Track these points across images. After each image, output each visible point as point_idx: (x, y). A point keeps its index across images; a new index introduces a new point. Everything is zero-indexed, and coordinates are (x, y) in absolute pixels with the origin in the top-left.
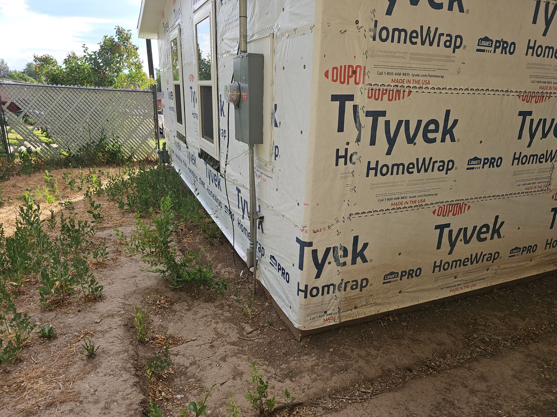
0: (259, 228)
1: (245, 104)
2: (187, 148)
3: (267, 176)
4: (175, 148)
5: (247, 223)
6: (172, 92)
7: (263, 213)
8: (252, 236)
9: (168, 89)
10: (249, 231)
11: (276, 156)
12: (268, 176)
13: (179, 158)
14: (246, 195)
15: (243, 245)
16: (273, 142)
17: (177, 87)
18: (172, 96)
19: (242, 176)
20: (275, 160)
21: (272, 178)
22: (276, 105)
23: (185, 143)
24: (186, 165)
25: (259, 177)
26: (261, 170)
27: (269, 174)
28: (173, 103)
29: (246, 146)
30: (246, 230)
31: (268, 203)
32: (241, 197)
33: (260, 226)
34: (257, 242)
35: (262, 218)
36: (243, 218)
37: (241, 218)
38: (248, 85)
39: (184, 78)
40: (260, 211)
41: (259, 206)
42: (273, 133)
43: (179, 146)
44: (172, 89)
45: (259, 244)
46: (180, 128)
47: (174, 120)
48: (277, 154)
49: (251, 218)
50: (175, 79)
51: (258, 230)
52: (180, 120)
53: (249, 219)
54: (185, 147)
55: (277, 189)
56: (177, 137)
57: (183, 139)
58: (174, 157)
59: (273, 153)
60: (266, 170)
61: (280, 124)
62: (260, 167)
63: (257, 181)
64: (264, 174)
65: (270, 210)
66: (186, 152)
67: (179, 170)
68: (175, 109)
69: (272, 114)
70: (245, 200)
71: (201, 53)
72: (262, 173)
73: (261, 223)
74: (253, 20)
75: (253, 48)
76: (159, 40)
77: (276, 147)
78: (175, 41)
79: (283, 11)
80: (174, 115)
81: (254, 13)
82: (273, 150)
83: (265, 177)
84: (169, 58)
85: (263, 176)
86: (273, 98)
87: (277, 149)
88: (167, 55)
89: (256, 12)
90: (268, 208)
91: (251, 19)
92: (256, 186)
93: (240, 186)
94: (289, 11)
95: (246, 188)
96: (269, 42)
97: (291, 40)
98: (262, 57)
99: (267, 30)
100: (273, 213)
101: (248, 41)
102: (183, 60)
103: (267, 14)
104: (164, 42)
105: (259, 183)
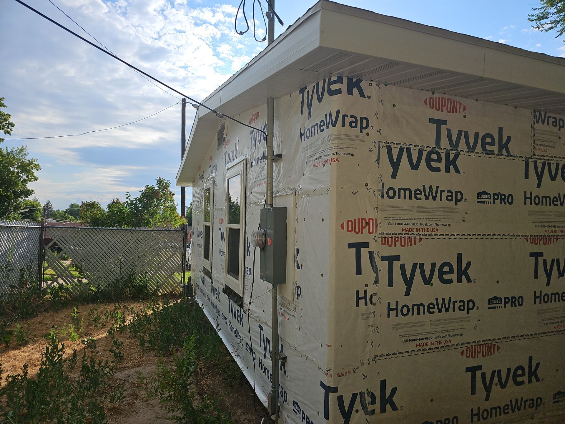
0: (281, 369)
1: (270, 248)
2: (212, 283)
3: (289, 314)
4: (199, 283)
5: (269, 363)
6: (201, 231)
7: (287, 353)
8: (274, 378)
9: (198, 228)
10: (271, 372)
11: (299, 295)
12: (291, 315)
13: (203, 292)
14: (268, 333)
15: (264, 388)
16: (296, 283)
17: (207, 228)
18: (202, 234)
19: (265, 313)
20: (298, 299)
21: (294, 317)
22: (298, 250)
23: (211, 278)
24: (209, 299)
25: (282, 315)
26: (284, 308)
27: (292, 313)
28: (202, 241)
29: (270, 286)
30: (268, 371)
31: (290, 342)
32: (264, 335)
33: (283, 367)
34: (280, 385)
35: (285, 358)
36: (265, 358)
37: (262, 358)
38: (272, 231)
39: (214, 220)
40: (282, 351)
41: (282, 345)
42: (295, 274)
43: (204, 281)
44: (202, 229)
45: (282, 388)
46: (207, 264)
47: (202, 256)
48: (299, 293)
49: (274, 358)
50: (206, 220)
51: (280, 371)
52: (207, 256)
53: (270, 358)
54: (209, 282)
55: (300, 328)
56: (203, 272)
57: (208, 274)
58: (198, 291)
59: (295, 292)
60: (288, 308)
61: (302, 266)
62: (283, 305)
63: (280, 319)
64: (287, 313)
65: (293, 350)
66: (210, 286)
67: (203, 304)
68: (203, 247)
69: (295, 257)
70: (267, 338)
71: (231, 197)
72: (285, 311)
73: (283, 364)
74: (278, 180)
75: (278, 203)
76: (195, 187)
77: (299, 287)
78: (209, 190)
79: (304, 176)
80: (202, 251)
81: (279, 175)
82: (295, 290)
83: (288, 316)
84: (202, 203)
85: (286, 314)
86: (295, 244)
87: (299, 288)
88: (200, 200)
89: (281, 175)
90: (290, 347)
91: (276, 179)
92: (278, 324)
93: (263, 323)
94: (309, 176)
95: (268, 326)
96: (291, 198)
97: (310, 198)
98: (285, 209)
99: (290, 189)
100: (296, 353)
101: (274, 196)
102: (215, 205)
103: (290, 177)
104: (198, 189)
105: (282, 322)
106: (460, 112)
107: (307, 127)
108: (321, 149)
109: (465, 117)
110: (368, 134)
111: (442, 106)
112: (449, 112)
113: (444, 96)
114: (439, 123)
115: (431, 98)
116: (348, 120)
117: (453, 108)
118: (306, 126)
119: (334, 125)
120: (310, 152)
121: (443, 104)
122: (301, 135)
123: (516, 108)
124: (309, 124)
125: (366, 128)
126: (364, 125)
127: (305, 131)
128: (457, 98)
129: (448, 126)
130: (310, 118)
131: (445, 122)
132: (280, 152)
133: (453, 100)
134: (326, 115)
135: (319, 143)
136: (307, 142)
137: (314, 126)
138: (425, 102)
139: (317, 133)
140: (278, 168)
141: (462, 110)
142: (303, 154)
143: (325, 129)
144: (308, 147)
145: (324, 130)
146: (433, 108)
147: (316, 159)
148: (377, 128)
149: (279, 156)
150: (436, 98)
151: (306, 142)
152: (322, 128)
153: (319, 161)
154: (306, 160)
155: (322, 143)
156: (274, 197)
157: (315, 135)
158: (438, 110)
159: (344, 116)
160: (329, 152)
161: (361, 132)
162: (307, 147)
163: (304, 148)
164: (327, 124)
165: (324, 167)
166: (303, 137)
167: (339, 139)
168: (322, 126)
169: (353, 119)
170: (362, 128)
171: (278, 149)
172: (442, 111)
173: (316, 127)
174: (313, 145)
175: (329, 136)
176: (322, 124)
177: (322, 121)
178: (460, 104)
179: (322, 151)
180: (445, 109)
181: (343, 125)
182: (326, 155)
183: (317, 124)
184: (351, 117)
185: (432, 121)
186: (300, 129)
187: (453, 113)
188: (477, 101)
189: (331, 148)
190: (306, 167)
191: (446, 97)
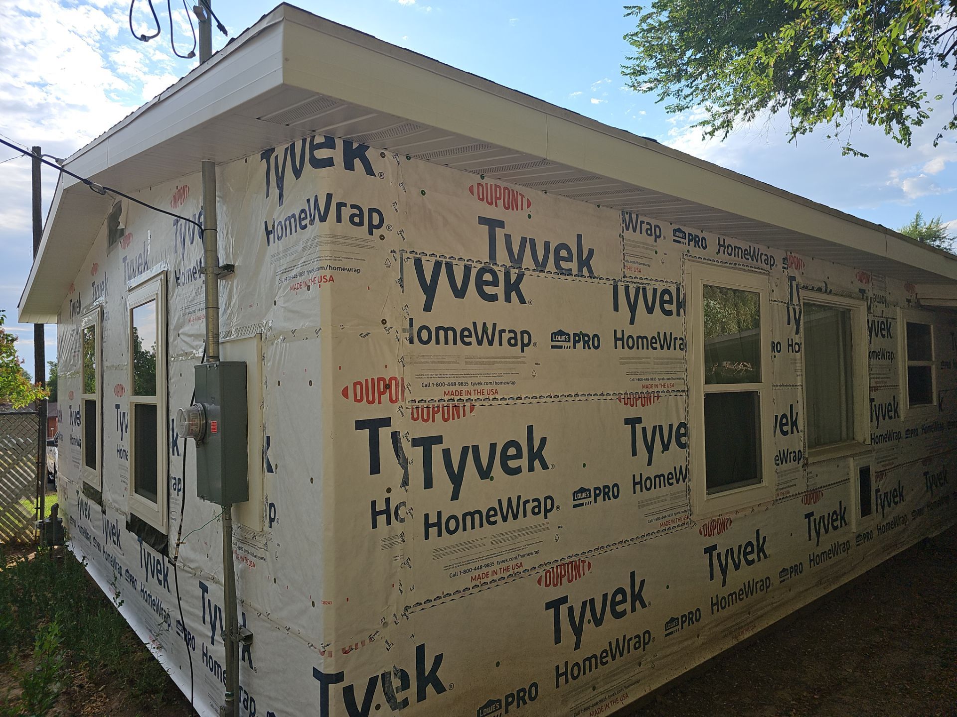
0: (244, 659)
1: (215, 439)
2: (104, 512)
3: (255, 557)
4: (76, 514)
5: (219, 651)
6: (78, 413)
7: (253, 627)
8: (231, 678)
9: (70, 406)
10: (224, 667)
11: (272, 520)
12: (259, 558)
13: (84, 532)
14: (217, 594)
15: (213, 699)
16: (266, 498)
17: (90, 406)
18: (79, 418)
19: (211, 559)
20: (271, 527)
21: (265, 560)
22: (268, 438)
23: (100, 503)
24: (98, 545)
25: (242, 559)
26: (246, 547)
27: (260, 553)
28: (79, 431)
29: (219, 509)
30: (219, 666)
31: (258, 607)
32: (209, 601)
33: (247, 653)
34: (241, 689)
35: (249, 638)
36: (213, 643)
37: (208, 643)
38: (219, 407)
39: (105, 389)
40: (244, 625)
41: (244, 614)
42: (265, 482)
43: (86, 509)
44: (80, 407)
45: (245, 692)
46: (92, 477)
47: (81, 462)
48: (273, 517)
49: (229, 640)
50: (88, 388)
51: (241, 663)
52: (91, 461)
53: (223, 642)
54: (98, 512)
55: (275, 579)
56: (83, 492)
57: (96, 496)
58: (74, 532)
59: (266, 515)
60: (254, 546)
61: (276, 468)
62: (244, 541)
63: (238, 566)
64: (251, 554)
65: (264, 621)
66: (100, 520)
67: (84, 557)
68: (83, 443)
69: (263, 452)
70: (216, 606)
71: (141, 342)
72: (247, 552)
73: (247, 649)
74: (229, 312)
75: (228, 354)
76: (61, 325)
77: (272, 505)
78: (92, 329)
79: (275, 305)
80: (80, 452)
81: (230, 302)
82: (266, 512)
83: (253, 559)
84: (78, 355)
85: (250, 557)
86: (264, 428)
87: (272, 508)
88: (73, 351)
89: (232, 303)
90: (259, 616)
91: (225, 311)
92: (236, 577)
93: (207, 579)
94: (283, 305)
95: (217, 582)
96: (254, 344)
97: (288, 345)
98: (243, 366)
99: (252, 328)
100: (270, 626)
101: (221, 341)
102: (104, 360)
103: (251, 306)
104: (70, 328)
105: (243, 572)
106: (522, 209)
107: (277, 219)
108: (303, 260)
109: (529, 216)
110: (382, 237)
111: (497, 198)
112: (507, 208)
113: (499, 183)
114: (493, 224)
115: (479, 185)
116: (346, 212)
117: (512, 203)
118: (275, 217)
119: (323, 219)
120: (284, 264)
121: (498, 196)
122: (268, 233)
123: (599, 206)
124: (280, 215)
125: (379, 226)
126: (376, 221)
127: (274, 225)
128: (517, 188)
129: (507, 230)
130: (281, 204)
131: (501, 224)
132: (231, 261)
133: (513, 190)
134: (308, 201)
135: (299, 248)
136: (278, 247)
137: (289, 218)
138: (471, 190)
139: (296, 232)
140: (228, 291)
141: (525, 205)
142: (273, 266)
143: (308, 225)
144: (281, 255)
145: (306, 226)
146: (482, 200)
147: (295, 277)
148: (396, 230)
149: (230, 268)
150: (487, 184)
151: (276, 246)
152: (303, 223)
153: (299, 279)
154: (278, 278)
155: (304, 249)
156: (223, 343)
157: (291, 234)
158: (491, 204)
159: (340, 205)
160: (316, 265)
161: (371, 233)
162: (278, 254)
163: (273, 256)
164: (310, 217)
165: (309, 290)
166: (271, 236)
167: (334, 243)
168: (304, 219)
169: (356, 212)
170: (371, 227)
171: (228, 256)
172: (496, 206)
173: (293, 220)
174: (289, 252)
175: (315, 238)
176: (303, 215)
177: (303, 211)
178: (523, 196)
179: (305, 262)
180: (500, 202)
181: (339, 220)
182: (313, 270)
183: (294, 216)
184: (353, 207)
185: (483, 220)
186: (266, 223)
187: (513, 209)
188: (546, 193)
189: (319, 259)
190: (279, 289)
191: (503, 184)
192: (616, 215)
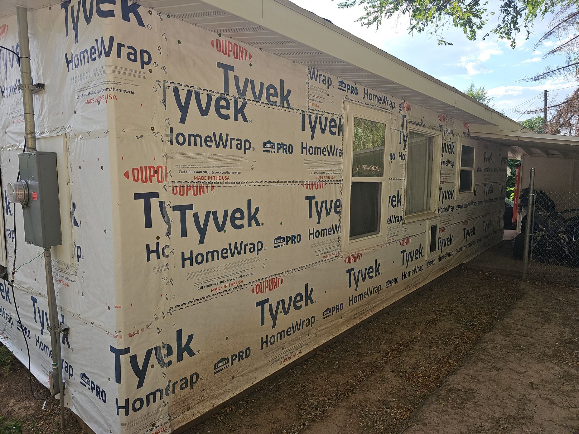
0: (64, 343)
1: (36, 204)
3: (69, 280)
5: (47, 338)
7: (69, 323)
8: (55, 354)
10: (50, 349)
11: (79, 257)
12: (71, 280)
14: (43, 304)
15: (44, 368)
16: (74, 242)
19: (38, 282)
20: (78, 261)
21: (76, 282)
22: (74, 204)
25: (60, 281)
26: (62, 274)
27: (72, 277)
29: (42, 250)
30: (47, 348)
31: (72, 311)
32: (38, 308)
33: (65, 339)
34: (63, 360)
35: (67, 330)
36: (42, 334)
37: (39, 334)
38: (37, 183)
40: (63, 323)
41: (62, 316)
42: (73, 233)
45: (66, 362)
48: (79, 254)
49: (53, 332)
51: (62, 345)
53: (50, 333)
55: (83, 293)
59: (75, 254)
60: (67, 273)
61: (81, 223)
62: (61, 270)
63: (57, 286)
64: (66, 278)
65: (76, 319)
69: (71, 213)
70: (43, 311)
72: (63, 277)
73: (65, 336)
74: (42, 117)
75: (42, 146)
77: (78, 247)
79: (75, 113)
81: (42, 111)
82: (75, 251)
83: (67, 282)
85: (65, 280)
86: (71, 197)
87: (79, 249)
89: (44, 111)
90: (73, 316)
91: (39, 116)
92: (56, 293)
93: (37, 294)
94: (81, 114)
95: (43, 296)
96: (61, 140)
97: (85, 141)
98: (54, 155)
99: (59, 129)
100: (80, 322)
101: (36, 137)
103: (58, 114)
105: (60, 290)
106: (246, 60)
107: (74, 52)
108: (94, 83)
109: (251, 65)
110: (150, 71)
111: (229, 51)
112: (236, 58)
113: (231, 40)
114: (227, 68)
115: (217, 40)
116: (125, 51)
117: (239, 55)
118: (73, 51)
119: (108, 54)
120: (80, 85)
121: (230, 49)
122: (68, 62)
123: (294, 62)
124: (76, 50)
125: (148, 63)
126: (146, 59)
127: (72, 57)
128: (243, 45)
129: (236, 73)
130: (77, 42)
131: (232, 69)
132: (41, 81)
133: (239, 46)
134: (97, 40)
135: (91, 74)
136: (76, 72)
137: (83, 52)
138: (212, 43)
139: (88, 62)
140: (40, 102)
141: (248, 58)
142: (72, 86)
143: (97, 58)
144: (78, 79)
145: (95, 59)
146: (220, 51)
147: (89, 94)
148: (160, 66)
149: (41, 86)
150: (222, 41)
151: (74, 72)
152: (93, 56)
153: (92, 96)
154: (76, 95)
155: (94, 75)
156: (38, 139)
157: (85, 64)
158: (225, 54)
159: (120, 46)
160: (104, 87)
161: (142, 67)
162: (76, 77)
163: (72, 79)
164: (98, 52)
165: (99, 104)
166: (70, 65)
167: (115, 72)
168: (93, 54)
169: (132, 51)
170: (143, 63)
171: (39, 78)
172: (229, 56)
173: (85, 54)
174: (83, 77)
175: (102, 67)
176: (93, 51)
177: (93, 48)
178: (246, 51)
179: (95, 84)
180: (231, 54)
181: (119, 56)
182: (101, 91)
183: (86, 51)
184: (129, 47)
185: (220, 65)
186: (66, 54)
187: (240, 59)
188: (261, 50)
189: (106, 83)
190: (78, 102)
192: (305, 69)
